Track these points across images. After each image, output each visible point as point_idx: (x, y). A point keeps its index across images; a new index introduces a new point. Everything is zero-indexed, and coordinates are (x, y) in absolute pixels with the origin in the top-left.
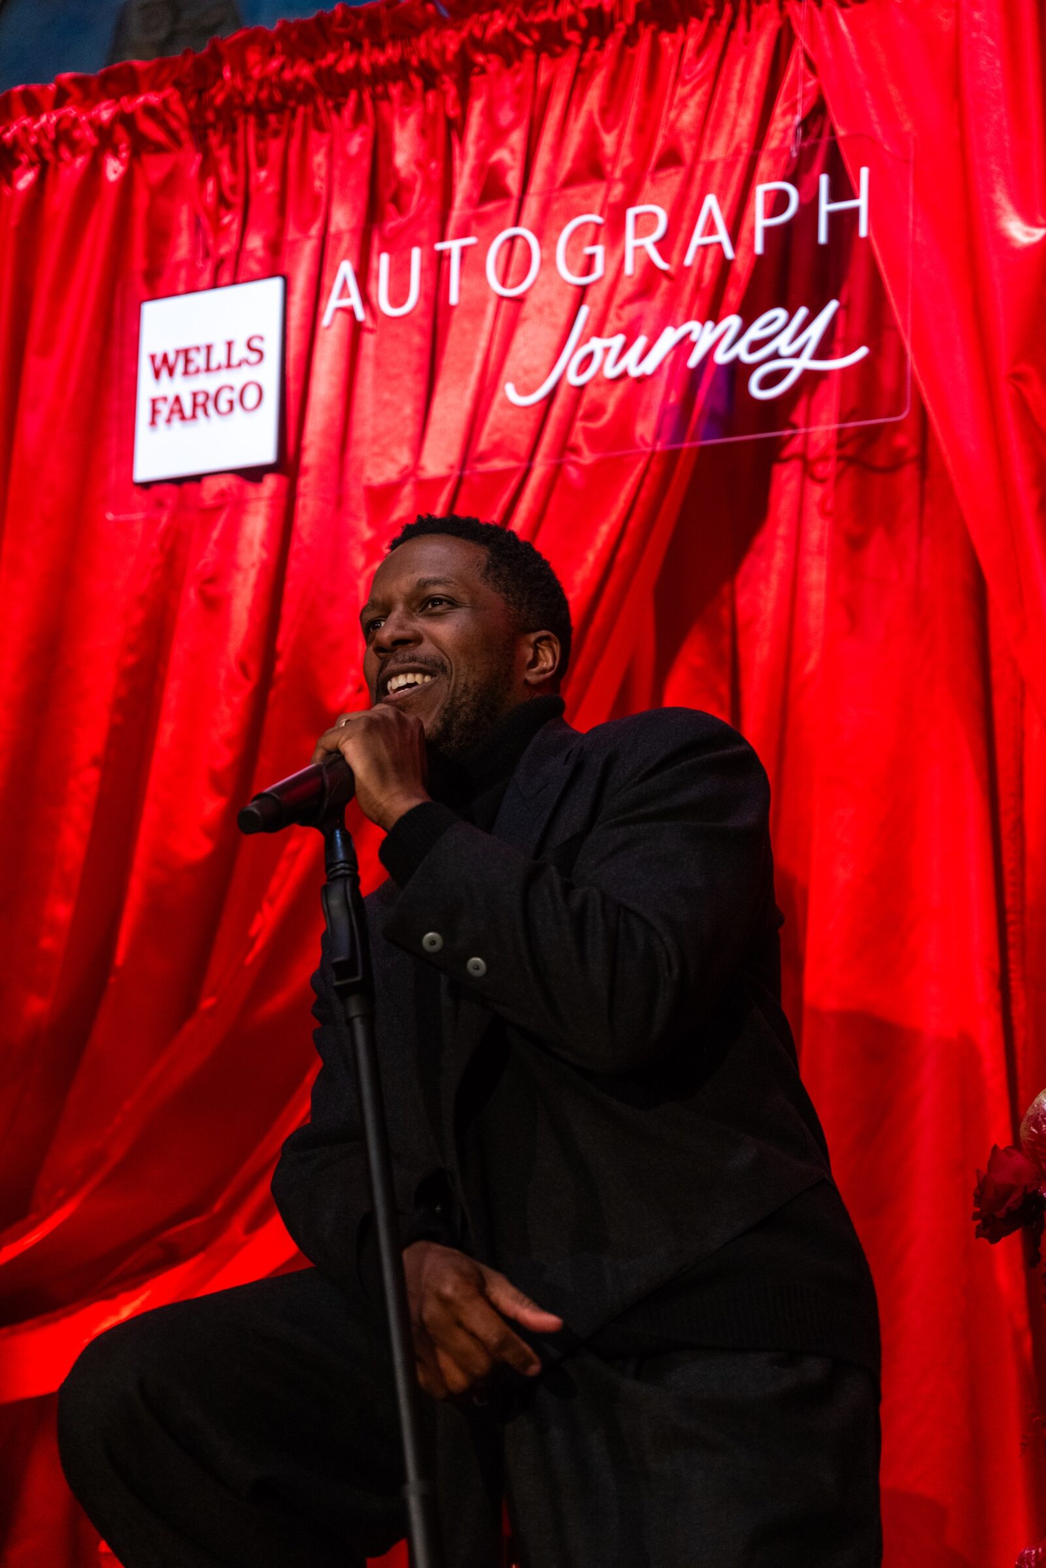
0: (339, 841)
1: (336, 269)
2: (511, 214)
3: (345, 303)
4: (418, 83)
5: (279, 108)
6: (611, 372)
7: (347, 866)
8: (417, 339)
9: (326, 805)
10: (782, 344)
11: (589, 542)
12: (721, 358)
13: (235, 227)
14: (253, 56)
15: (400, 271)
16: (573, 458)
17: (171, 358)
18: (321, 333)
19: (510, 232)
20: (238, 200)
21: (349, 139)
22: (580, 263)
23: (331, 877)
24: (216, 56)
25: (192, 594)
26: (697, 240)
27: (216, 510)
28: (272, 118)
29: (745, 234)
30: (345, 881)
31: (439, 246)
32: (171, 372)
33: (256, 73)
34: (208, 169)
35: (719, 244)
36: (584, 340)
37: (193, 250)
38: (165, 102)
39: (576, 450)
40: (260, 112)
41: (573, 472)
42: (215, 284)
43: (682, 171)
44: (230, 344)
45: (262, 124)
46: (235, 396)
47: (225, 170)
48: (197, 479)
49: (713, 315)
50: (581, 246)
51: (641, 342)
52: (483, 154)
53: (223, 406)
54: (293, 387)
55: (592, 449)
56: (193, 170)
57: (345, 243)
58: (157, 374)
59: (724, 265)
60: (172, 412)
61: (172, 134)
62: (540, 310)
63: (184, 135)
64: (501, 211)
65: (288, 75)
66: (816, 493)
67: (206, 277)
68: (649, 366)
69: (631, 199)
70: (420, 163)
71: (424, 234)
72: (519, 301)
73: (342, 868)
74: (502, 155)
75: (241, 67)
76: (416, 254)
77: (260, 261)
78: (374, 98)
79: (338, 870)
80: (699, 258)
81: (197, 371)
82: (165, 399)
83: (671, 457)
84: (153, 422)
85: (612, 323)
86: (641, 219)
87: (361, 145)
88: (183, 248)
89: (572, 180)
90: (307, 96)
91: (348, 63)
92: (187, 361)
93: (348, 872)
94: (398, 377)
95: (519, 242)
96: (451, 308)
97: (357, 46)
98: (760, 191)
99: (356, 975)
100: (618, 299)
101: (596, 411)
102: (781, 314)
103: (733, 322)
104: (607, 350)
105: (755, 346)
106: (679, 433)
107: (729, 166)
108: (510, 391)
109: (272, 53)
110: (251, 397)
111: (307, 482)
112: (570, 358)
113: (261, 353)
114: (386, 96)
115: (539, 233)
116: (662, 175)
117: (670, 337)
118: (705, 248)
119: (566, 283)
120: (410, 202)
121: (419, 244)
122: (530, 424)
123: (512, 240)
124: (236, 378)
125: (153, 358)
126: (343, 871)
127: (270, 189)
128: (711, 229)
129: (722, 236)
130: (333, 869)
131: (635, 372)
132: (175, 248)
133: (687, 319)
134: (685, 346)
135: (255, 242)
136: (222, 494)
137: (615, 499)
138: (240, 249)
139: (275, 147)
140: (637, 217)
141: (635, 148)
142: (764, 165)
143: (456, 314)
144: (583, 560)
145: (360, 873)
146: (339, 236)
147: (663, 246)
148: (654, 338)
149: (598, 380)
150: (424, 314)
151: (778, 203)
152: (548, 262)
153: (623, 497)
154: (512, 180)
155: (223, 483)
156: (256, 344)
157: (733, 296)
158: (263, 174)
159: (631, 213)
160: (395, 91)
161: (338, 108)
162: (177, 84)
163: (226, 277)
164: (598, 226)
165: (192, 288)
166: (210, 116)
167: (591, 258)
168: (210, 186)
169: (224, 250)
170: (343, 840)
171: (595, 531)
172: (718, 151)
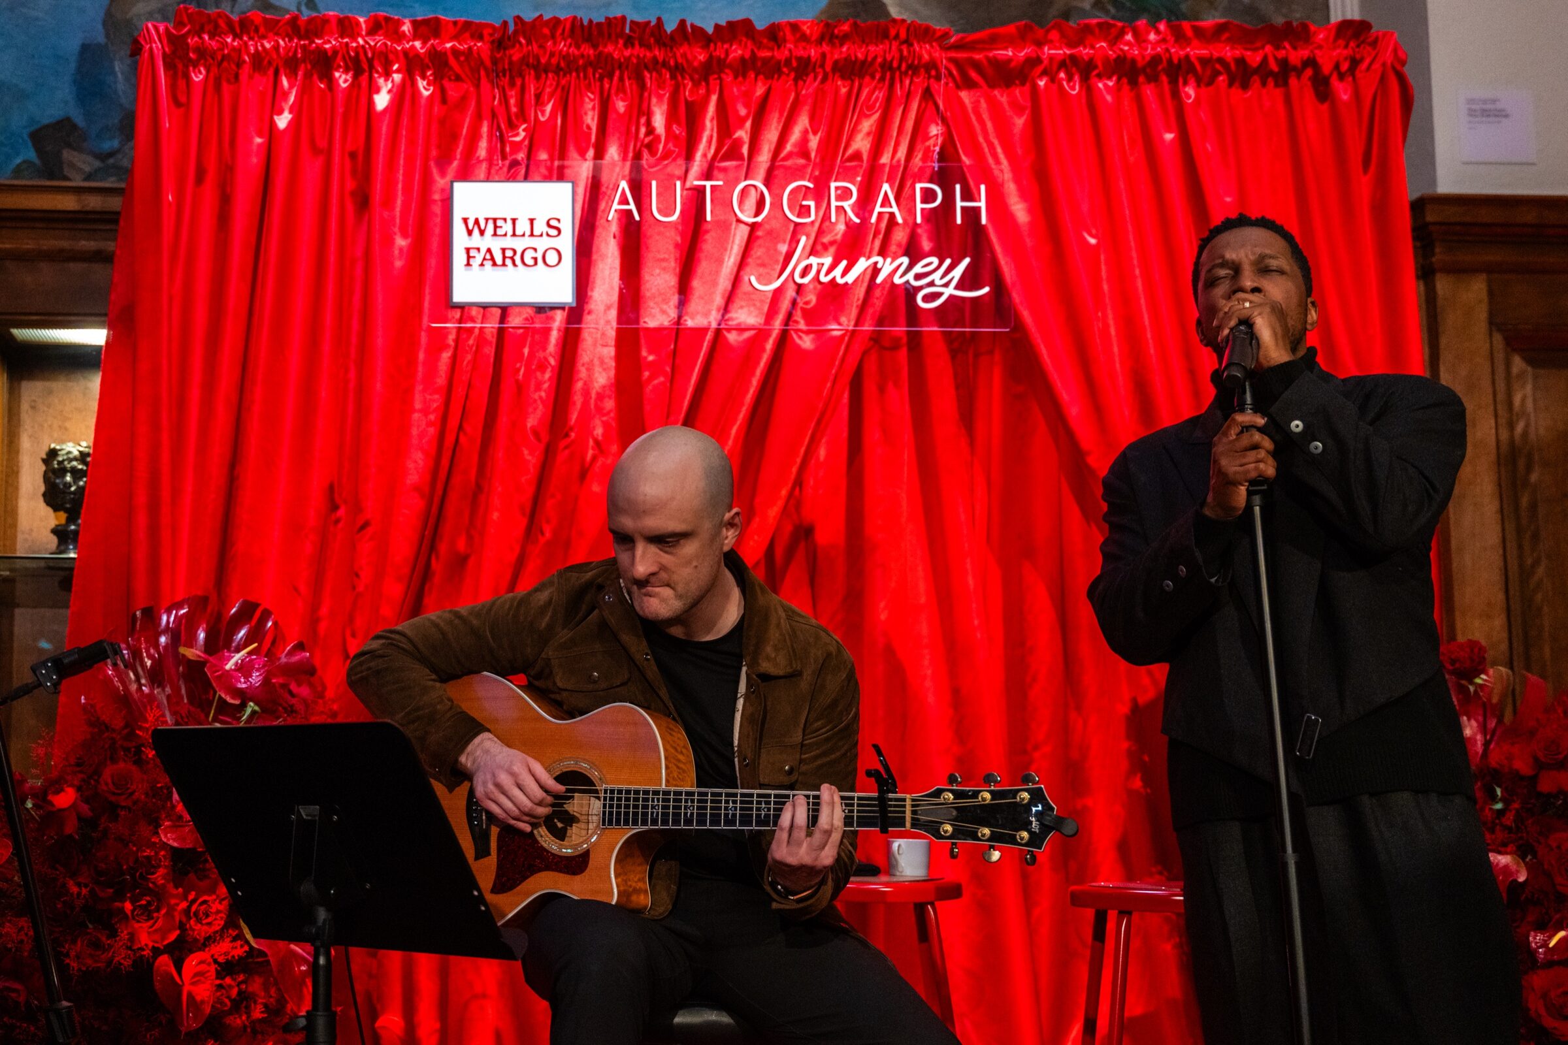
13: (526, 143)
21: (616, 102)
37: (491, 153)
38: (470, 49)
74: (741, 134)
77: (548, 169)
87: (626, 107)
88: (483, 150)
132: (475, 148)
154: (745, 150)
172: (886, 162)
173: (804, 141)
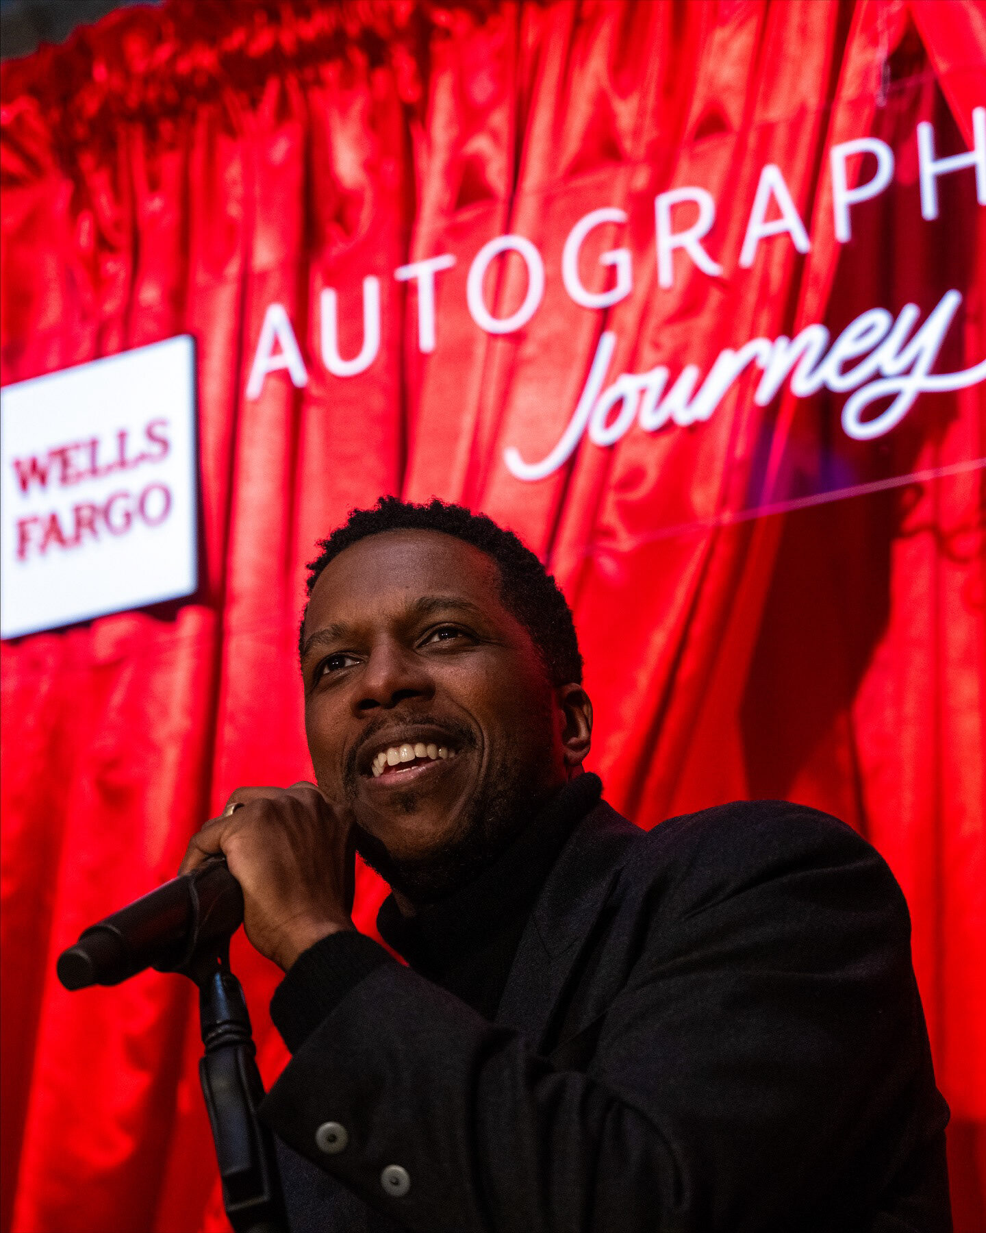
0: (220, 991)
1: (261, 317)
2: (497, 221)
3: (278, 363)
4: (359, 58)
5: (174, 112)
6: (651, 421)
7: (234, 1028)
8: (378, 402)
9: (195, 937)
10: (886, 359)
11: (638, 659)
12: (803, 386)
13: (122, 275)
14: (134, 46)
15: (351, 314)
16: (606, 544)
17: (42, 461)
18: (248, 410)
19: (497, 244)
20: (122, 240)
21: (271, 143)
22: (599, 277)
23: (210, 1046)
24: (83, 49)
25: (86, 784)
26: (757, 229)
27: (112, 667)
28: (166, 128)
29: (821, 217)
30: (236, 1051)
31: (403, 273)
32: (43, 479)
33: (139, 65)
34: (81, 201)
35: (787, 234)
36: (609, 381)
37: (66, 312)
38: (19, 120)
39: (610, 534)
40: (148, 119)
41: (608, 565)
42: (98, 353)
43: (731, 140)
44: (122, 436)
45: (152, 135)
46: (131, 505)
47: (104, 200)
48: (87, 626)
49: (787, 328)
50: (597, 253)
51: (690, 374)
52: (458, 144)
53: (117, 518)
54: (214, 487)
55: (632, 529)
56: (61, 205)
57: (274, 283)
58: (24, 484)
59: (798, 262)
60: (47, 536)
61: (30, 161)
62: (546, 346)
63: (47, 159)
64: (484, 219)
65: (183, 67)
66: (957, 578)
67: (86, 346)
68: (703, 408)
69: (662, 183)
70: (370, 166)
71: (381, 260)
72: (517, 338)
73: (226, 1032)
74: (481, 144)
75: (119, 61)
76: (372, 289)
77: (157, 318)
78: (304, 86)
79: (219, 1035)
80: (762, 255)
81: (79, 476)
82: (35, 520)
83: (745, 531)
84: (22, 552)
85: (648, 354)
86: (679, 211)
87: (289, 152)
88: (53, 311)
89: (579, 167)
90: (210, 91)
91: (262, 42)
92: (65, 464)
93: (236, 1037)
94: (355, 458)
95: (514, 261)
96: (423, 358)
97: (274, 17)
98: (839, 155)
99: (260, 1192)
100: (653, 322)
101: (635, 475)
102: (878, 318)
103: (814, 335)
104: (643, 392)
105: (848, 366)
106: (752, 498)
107: (795, 126)
108: (514, 463)
109: (159, 39)
110: (155, 504)
111: (239, 616)
112: (594, 406)
113: (165, 444)
114: (319, 82)
115: (540, 244)
116: (702, 147)
117: (729, 365)
118: (768, 241)
119: (581, 308)
120: (358, 220)
121: (374, 271)
122: (542, 503)
123: (503, 258)
124: (133, 481)
125: (18, 464)
126: (228, 1036)
127: (167, 220)
128: (774, 212)
129: (791, 221)
130: (213, 1035)
131: (684, 417)
132: (41, 311)
133: (752, 336)
134: (750, 375)
135: (150, 294)
136: (122, 644)
137: (669, 598)
138: (131, 303)
139: (169, 163)
140: (674, 208)
141: (661, 116)
142: (841, 118)
143: (433, 367)
144: (631, 684)
145: (255, 1037)
146: (263, 276)
147: (713, 242)
148: (707, 367)
149: (633, 433)
150: (388, 368)
151: (864, 168)
152: (554, 282)
153: (681, 594)
154: (496, 173)
155: (123, 628)
156: (159, 431)
157: (811, 301)
158: (156, 204)
159: (663, 203)
160: (330, 72)
161: (254, 103)
162: (34, 91)
163: (114, 341)
164: (620, 226)
165: (68, 362)
166: (81, 131)
167: (612, 270)
168: (86, 226)
169: (110, 307)
170: (226, 990)
171: (645, 642)
172: (778, 111)
173: (603, 115)
